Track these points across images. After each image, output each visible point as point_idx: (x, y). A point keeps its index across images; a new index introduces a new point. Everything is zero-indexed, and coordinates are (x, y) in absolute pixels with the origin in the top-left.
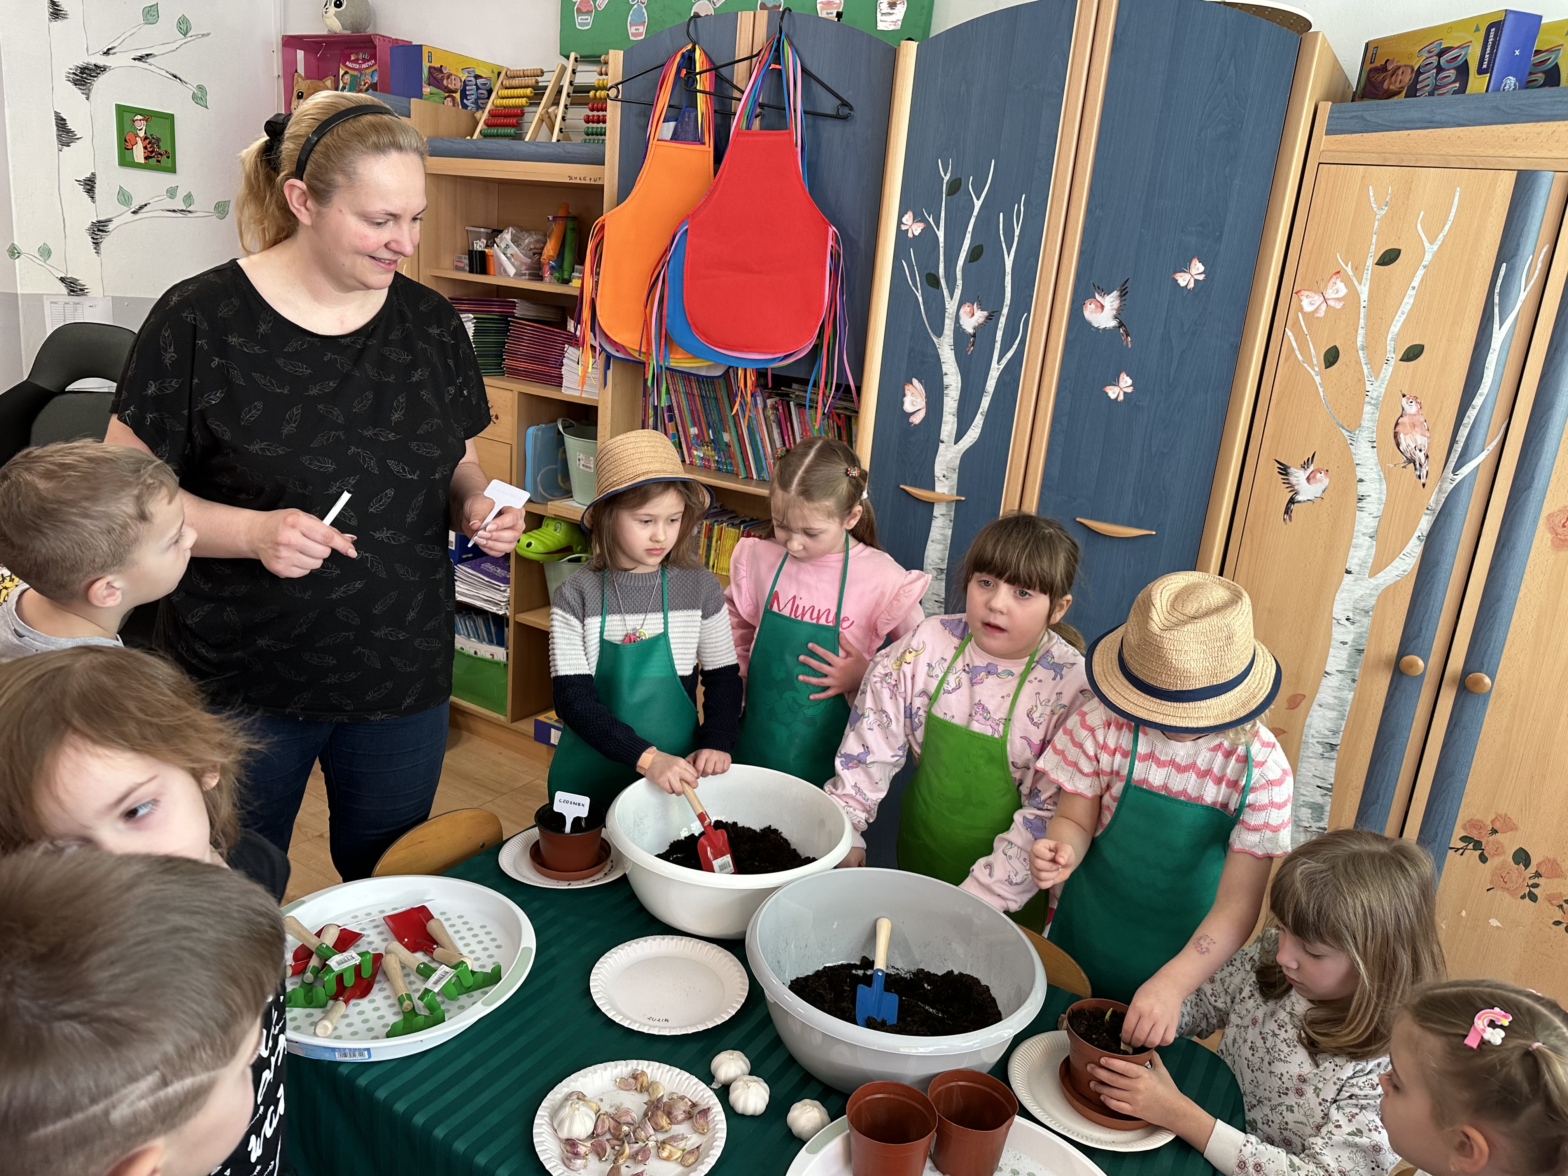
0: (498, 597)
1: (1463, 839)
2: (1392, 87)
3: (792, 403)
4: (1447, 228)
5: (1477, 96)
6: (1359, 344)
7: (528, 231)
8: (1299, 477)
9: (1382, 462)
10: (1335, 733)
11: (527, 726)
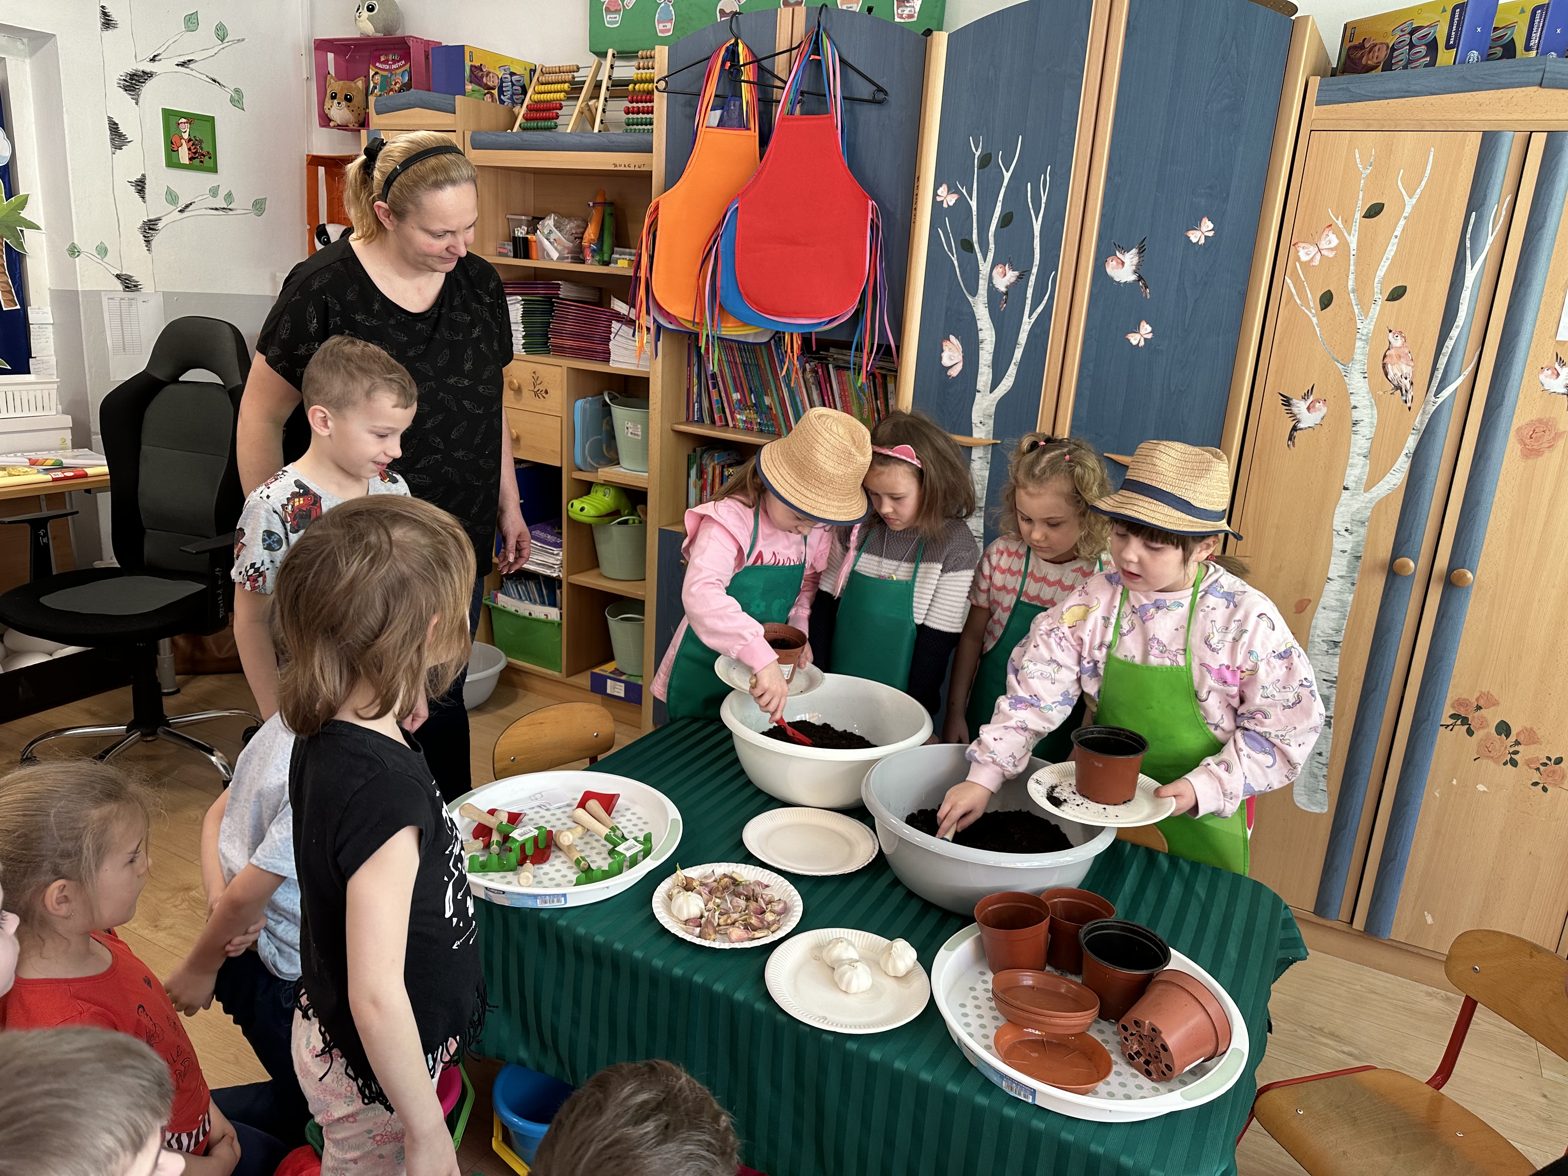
0: (551, 560)
1: (1452, 716)
2: (1369, 62)
3: (830, 366)
4: (1423, 183)
5: (1446, 68)
6: (1350, 288)
7: (569, 217)
8: (1300, 407)
9: (1372, 390)
10: (1338, 631)
11: (584, 680)
